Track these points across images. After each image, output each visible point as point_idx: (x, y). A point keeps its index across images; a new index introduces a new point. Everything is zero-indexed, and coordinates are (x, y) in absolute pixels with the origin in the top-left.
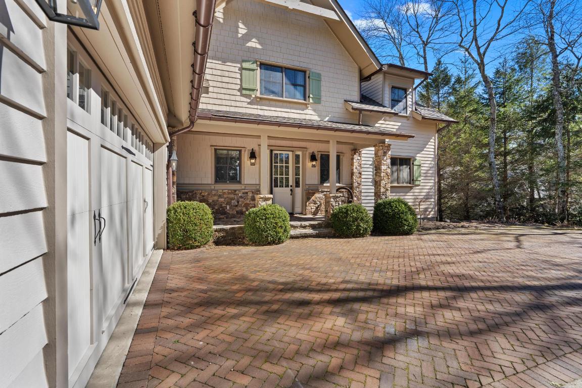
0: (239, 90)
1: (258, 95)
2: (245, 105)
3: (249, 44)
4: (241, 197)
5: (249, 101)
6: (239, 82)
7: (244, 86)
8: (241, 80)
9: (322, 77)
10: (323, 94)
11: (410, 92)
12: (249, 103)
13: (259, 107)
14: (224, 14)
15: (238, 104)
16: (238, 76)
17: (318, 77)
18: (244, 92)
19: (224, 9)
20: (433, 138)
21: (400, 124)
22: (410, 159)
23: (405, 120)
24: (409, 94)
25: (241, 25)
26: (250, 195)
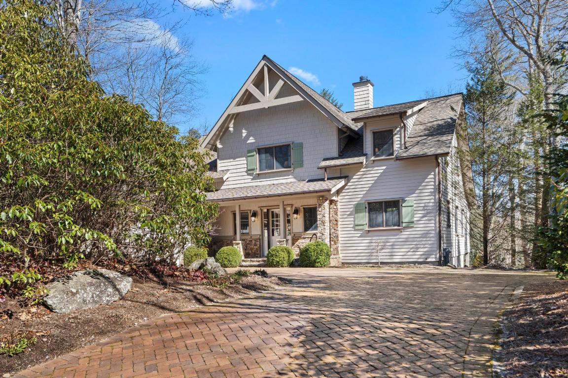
0: (246, 172)
1: (258, 172)
2: (250, 181)
3: (249, 142)
4: (248, 244)
5: (252, 177)
6: (246, 166)
7: (249, 168)
8: (247, 164)
9: (304, 146)
10: (305, 158)
11: (398, 131)
12: (252, 179)
13: (258, 180)
14: (233, 127)
15: (246, 181)
16: (245, 162)
17: (301, 145)
18: (249, 172)
19: (233, 123)
20: (433, 173)
21: (384, 168)
22: (399, 201)
23: (392, 162)
24: (396, 134)
25: (244, 131)
26: (254, 242)
